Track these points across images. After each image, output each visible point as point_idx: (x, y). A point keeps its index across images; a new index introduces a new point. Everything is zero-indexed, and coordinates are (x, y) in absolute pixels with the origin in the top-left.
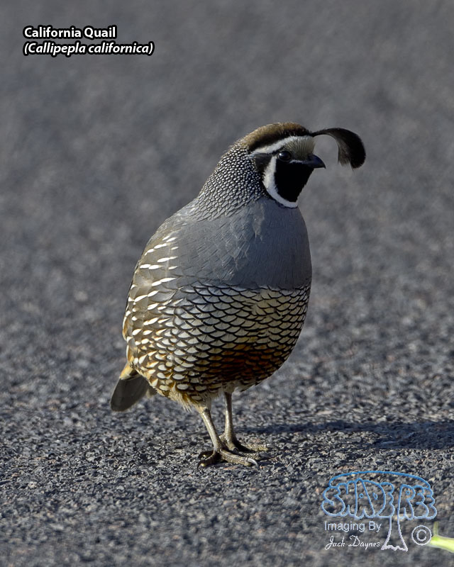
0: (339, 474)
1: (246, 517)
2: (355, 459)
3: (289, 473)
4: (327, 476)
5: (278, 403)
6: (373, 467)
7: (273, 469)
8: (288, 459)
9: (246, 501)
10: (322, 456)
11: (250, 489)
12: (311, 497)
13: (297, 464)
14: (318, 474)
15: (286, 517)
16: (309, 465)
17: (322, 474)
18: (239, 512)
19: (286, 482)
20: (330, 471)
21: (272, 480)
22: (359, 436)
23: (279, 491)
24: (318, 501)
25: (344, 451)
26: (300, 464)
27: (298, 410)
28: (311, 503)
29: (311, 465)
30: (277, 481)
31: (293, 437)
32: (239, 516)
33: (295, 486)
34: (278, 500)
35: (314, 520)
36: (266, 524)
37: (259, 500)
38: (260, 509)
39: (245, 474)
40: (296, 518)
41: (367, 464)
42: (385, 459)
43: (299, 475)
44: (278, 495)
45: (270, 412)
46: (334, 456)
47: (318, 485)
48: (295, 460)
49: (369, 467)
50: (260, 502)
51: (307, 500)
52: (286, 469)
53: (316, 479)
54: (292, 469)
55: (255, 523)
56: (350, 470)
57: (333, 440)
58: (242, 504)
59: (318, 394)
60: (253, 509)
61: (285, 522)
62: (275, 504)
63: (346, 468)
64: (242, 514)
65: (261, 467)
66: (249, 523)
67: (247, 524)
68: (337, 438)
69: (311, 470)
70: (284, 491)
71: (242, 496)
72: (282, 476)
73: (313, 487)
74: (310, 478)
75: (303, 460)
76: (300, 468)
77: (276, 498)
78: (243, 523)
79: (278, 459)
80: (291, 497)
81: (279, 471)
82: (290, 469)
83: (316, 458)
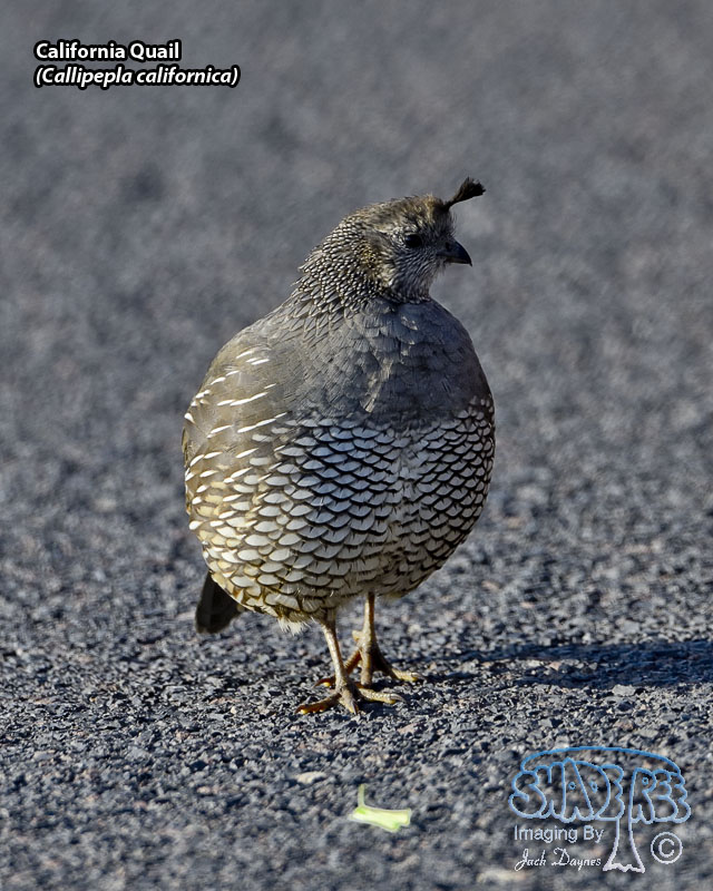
0: (213, 709)
1: (69, 778)
2: (236, 687)
3: (135, 708)
4: (194, 713)
5: (117, 601)
6: (264, 699)
7: (110, 702)
8: (133, 688)
9: (70, 752)
10: (185, 683)
11: (75, 733)
12: (169, 745)
13: (147, 695)
14: (180, 710)
15: (131, 776)
16: (166, 697)
17: (186, 710)
18: (58, 770)
19: (130, 723)
20: (199, 706)
21: (109, 720)
22: (242, 651)
23: (119, 736)
24: (180, 752)
25: (220, 675)
26: (151, 695)
27: (149, 612)
28: (169, 755)
29: (169, 696)
30: (116, 721)
31: (139, 653)
32: (57, 775)
33: (145, 729)
34: (118, 750)
35: (174, 781)
36: (100, 788)
37: (88, 750)
38: (91, 764)
39: (67, 710)
40: (146, 778)
41: (255, 694)
42: (282, 686)
43: (151, 711)
44: (117, 743)
45: (106, 615)
46: (204, 682)
47: (180, 728)
48: (144, 689)
49: (258, 699)
50: (90, 753)
51: (163, 752)
52: (130, 702)
53: (176, 717)
54: (139, 702)
55: (82, 786)
56: (229, 704)
57: (203, 657)
58: (63, 757)
59: (179, 587)
60: (80, 765)
61: (130, 785)
62: (113, 756)
63: (223, 701)
64: (63, 772)
65: (91, 700)
66: (74, 786)
67: (71, 789)
68: (208, 655)
69: (169, 704)
70: (127, 736)
71: (63, 744)
72: (123, 714)
73: (173, 731)
74: (167, 716)
75: (157, 689)
76: (152, 701)
77: (115, 747)
78: (64, 786)
79: (118, 687)
80: (139, 746)
81: (119, 705)
82: (137, 702)
83: (177, 684)
